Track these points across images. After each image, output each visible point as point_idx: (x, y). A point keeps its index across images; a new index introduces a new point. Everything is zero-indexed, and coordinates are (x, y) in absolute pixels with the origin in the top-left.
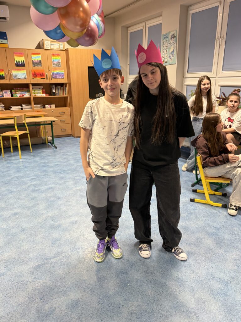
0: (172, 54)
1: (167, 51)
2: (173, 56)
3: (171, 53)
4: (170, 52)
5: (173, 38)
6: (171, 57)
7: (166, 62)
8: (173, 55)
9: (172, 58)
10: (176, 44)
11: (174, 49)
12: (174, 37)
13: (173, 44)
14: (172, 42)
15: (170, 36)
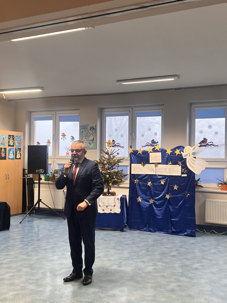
2: (93, 143)
7: (86, 147)
10: (95, 134)
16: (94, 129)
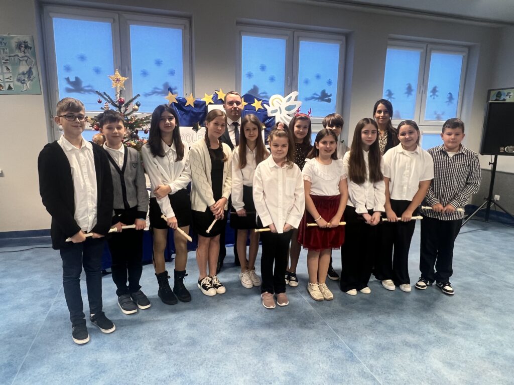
0: (26, 76)
1: (8, 69)
2: (32, 80)
3: (23, 74)
4: (21, 71)
5: (22, 49)
6: (24, 80)
7: (10, 88)
8: (29, 77)
9: (28, 83)
10: (34, 60)
11: (30, 68)
12: (26, 47)
13: (26, 58)
14: (21, 54)
15: (14, 45)
16: (31, 48)
